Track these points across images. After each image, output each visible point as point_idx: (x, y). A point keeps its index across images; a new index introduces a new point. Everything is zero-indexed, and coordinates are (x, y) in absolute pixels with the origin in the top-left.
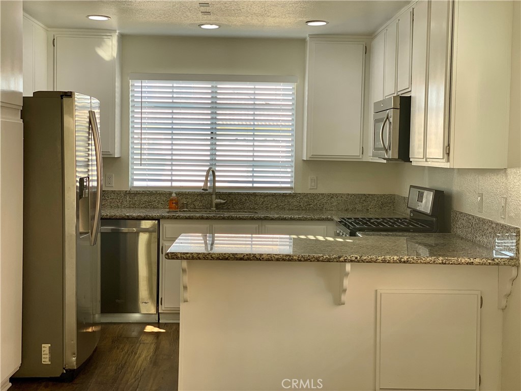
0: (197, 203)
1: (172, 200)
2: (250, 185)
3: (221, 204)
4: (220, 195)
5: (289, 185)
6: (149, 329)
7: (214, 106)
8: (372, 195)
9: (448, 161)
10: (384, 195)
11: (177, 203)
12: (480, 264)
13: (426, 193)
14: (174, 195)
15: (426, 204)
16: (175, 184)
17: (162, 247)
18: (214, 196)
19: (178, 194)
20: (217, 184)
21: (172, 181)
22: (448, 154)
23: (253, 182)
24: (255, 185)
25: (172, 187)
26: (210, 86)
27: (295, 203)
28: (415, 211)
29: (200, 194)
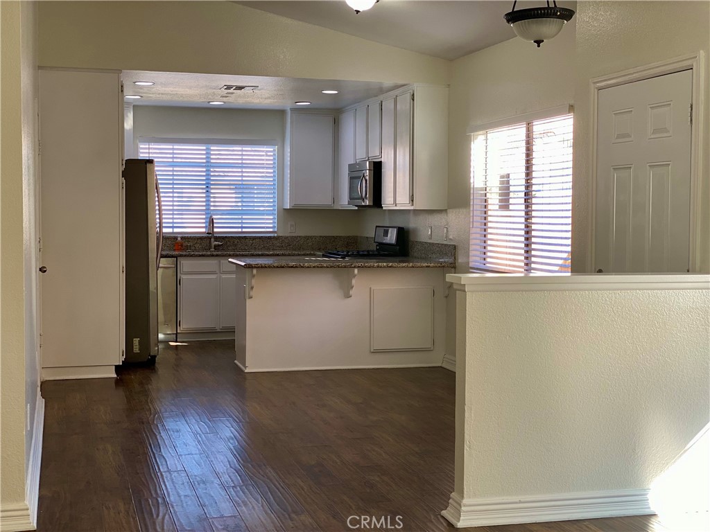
0: (197, 246)
1: (177, 243)
2: (240, 230)
3: (219, 245)
4: (217, 239)
5: (271, 230)
6: (172, 344)
7: (208, 165)
8: (339, 237)
9: (413, 205)
10: (349, 237)
11: (182, 246)
12: (433, 267)
13: (390, 230)
14: (179, 239)
15: (392, 237)
16: (176, 230)
17: (180, 280)
18: (212, 240)
19: (182, 238)
20: (215, 230)
21: (173, 227)
22: (413, 201)
23: (242, 227)
24: (244, 230)
25: (173, 233)
26: (204, 148)
27: (278, 245)
28: (381, 244)
29: (201, 238)
